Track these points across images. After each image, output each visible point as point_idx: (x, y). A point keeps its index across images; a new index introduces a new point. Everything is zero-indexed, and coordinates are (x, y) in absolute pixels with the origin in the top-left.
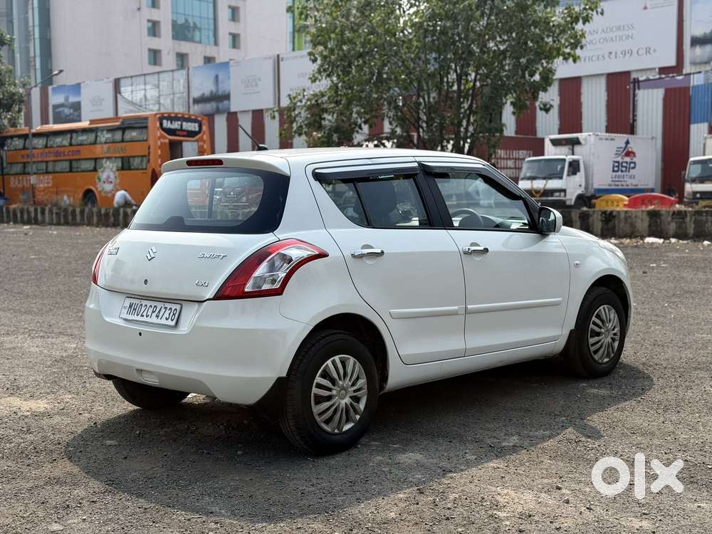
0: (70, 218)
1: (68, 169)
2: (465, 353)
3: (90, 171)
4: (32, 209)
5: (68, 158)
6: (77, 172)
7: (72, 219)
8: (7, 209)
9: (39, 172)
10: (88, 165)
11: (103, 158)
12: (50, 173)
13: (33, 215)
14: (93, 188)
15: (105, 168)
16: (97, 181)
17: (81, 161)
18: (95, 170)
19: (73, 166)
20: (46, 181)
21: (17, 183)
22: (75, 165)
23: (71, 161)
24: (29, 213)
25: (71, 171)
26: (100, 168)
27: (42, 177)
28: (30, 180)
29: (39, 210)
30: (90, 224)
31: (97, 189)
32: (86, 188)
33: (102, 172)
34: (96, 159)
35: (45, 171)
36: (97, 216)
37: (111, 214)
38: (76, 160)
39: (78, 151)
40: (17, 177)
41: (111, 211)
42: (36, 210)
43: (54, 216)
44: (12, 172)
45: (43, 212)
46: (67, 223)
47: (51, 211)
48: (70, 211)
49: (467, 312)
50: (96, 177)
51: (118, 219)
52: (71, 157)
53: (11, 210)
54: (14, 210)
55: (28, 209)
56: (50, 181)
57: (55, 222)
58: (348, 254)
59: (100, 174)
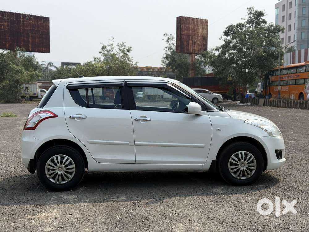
0: (289, 105)
1: (294, 84)
2: (135, 162)
3: (303, 84)
4: (277, 101)
5: (294, 78)
6: (298, 84)
7: (290, 105)
8: (269, 100)
9: (284, 85)
10: (302, 81)
11: (307, 78)
12: (288, 85)
13: (277, 103)
14: (303, 92)
15: (308, 83)
16: (305, 88)
17: (299, 80)
18: (304, 84)
19: (296, 82)
20: (286, 89)
21: (276, 90)
22: (297, 81)
23: (296, 80)
24: (276, 102)
25: (295, 84)
26: (306, 83)
27: (285, 87)
28: (278, 88)
29: (279, 101)
30: (296, 108)
31: (304, 92)
32: (301, 91)
33: (307, 84)
34: (305, 79)
35: (286, 84)
36: (299, 104)
37: (304, 103)
38: (298, 79)
39: (299, 75)
40: (276, 87)
41: (304, 102)
42: (278, 101)
43: (284, 103)
44: (275, 85)
45: (280, 102)
46: (288, 107)
47: (283, 102)
48: (289, 101)
49: (135, 145)
50: (304, 86)
51: (307, 106)
52: (296, 78)
53: (270, 101)
54: (271, 101)
55: (275, 100)
56: (288, 88)
57: (284, 106)
58: (68, 116)
59: (306, 85)
